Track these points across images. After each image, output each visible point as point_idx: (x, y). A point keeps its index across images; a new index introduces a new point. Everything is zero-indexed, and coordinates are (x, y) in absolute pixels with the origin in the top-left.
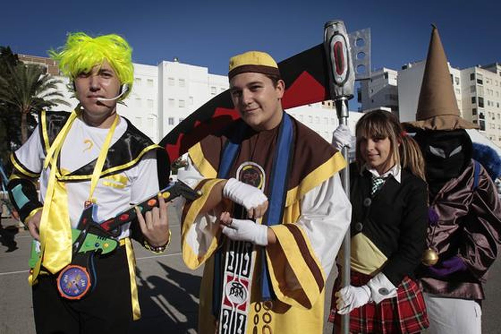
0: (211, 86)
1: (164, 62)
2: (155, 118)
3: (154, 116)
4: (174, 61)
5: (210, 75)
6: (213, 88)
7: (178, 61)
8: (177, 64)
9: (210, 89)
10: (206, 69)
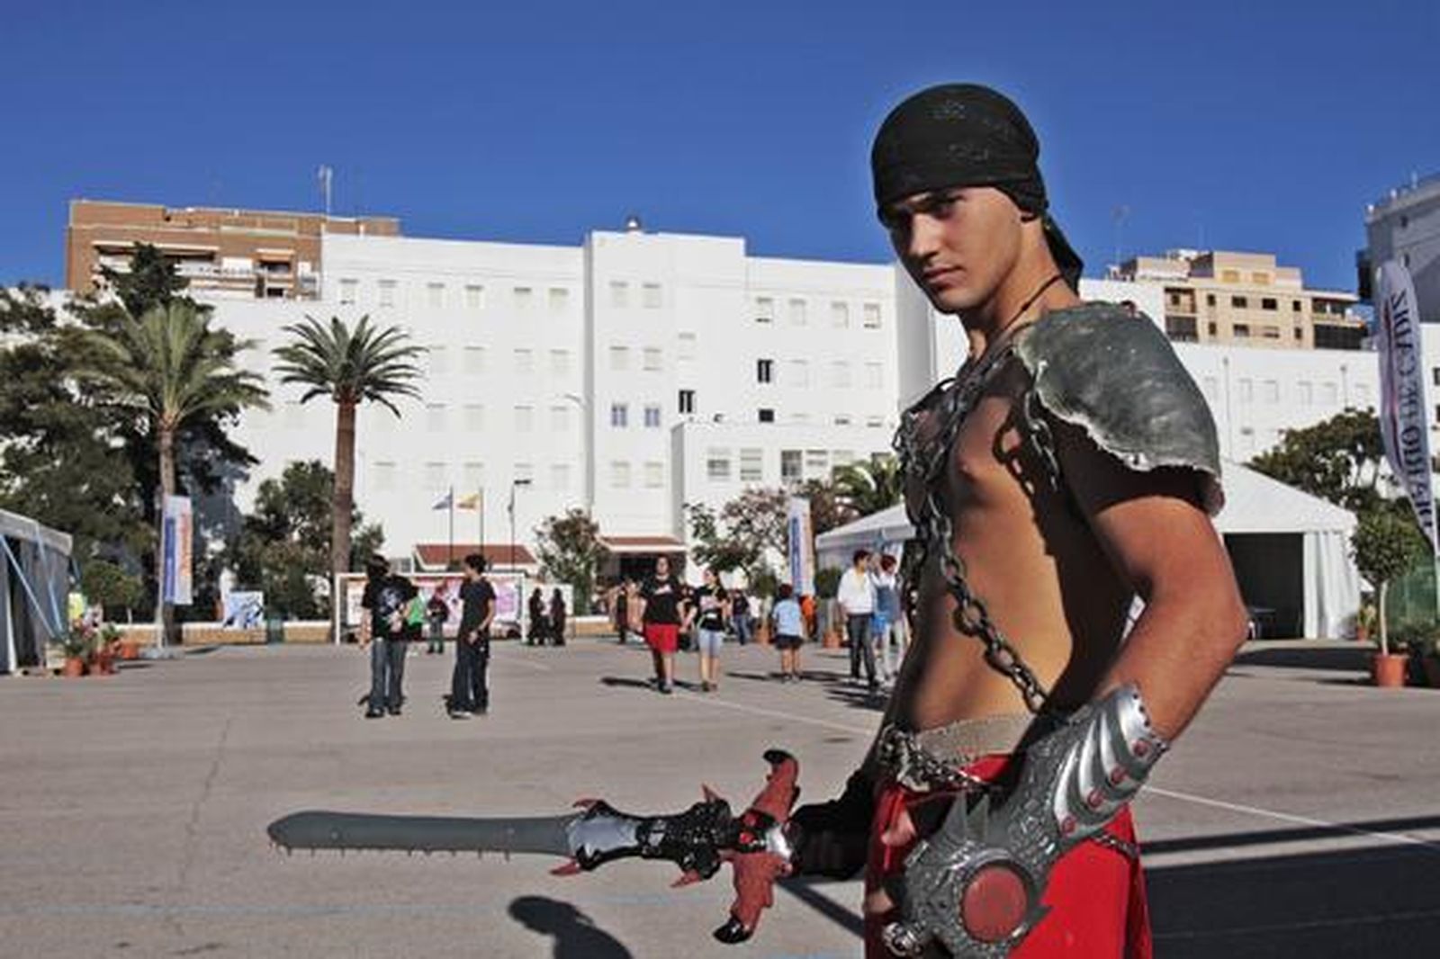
0: (755, 295)
1: (597, 235)
2: (574, 404)
3: (569, 400)
4: (626, 230)
5: (751, 260)
6: (761, 300)
7: (639, 227)
8: (636, 236)
9: (754, 304)
10: (740, 243)
